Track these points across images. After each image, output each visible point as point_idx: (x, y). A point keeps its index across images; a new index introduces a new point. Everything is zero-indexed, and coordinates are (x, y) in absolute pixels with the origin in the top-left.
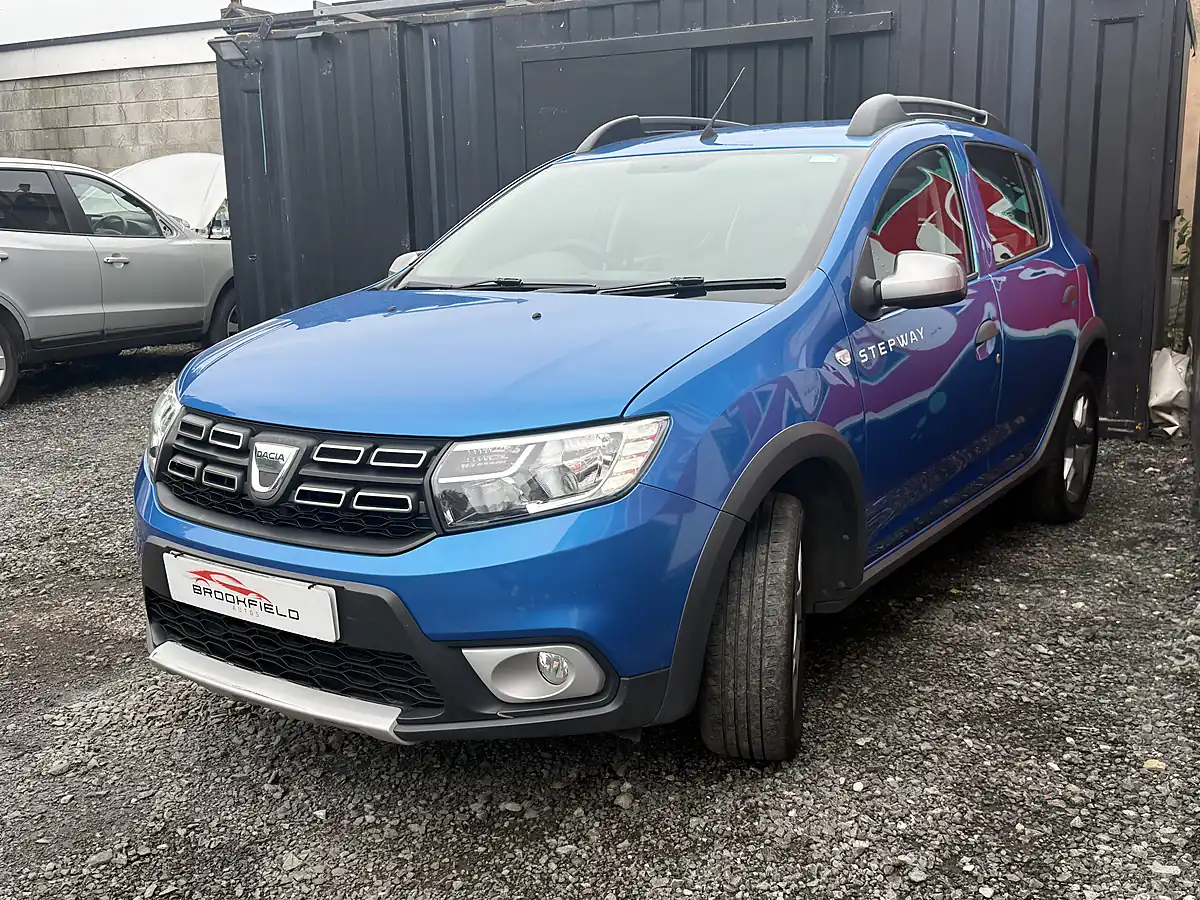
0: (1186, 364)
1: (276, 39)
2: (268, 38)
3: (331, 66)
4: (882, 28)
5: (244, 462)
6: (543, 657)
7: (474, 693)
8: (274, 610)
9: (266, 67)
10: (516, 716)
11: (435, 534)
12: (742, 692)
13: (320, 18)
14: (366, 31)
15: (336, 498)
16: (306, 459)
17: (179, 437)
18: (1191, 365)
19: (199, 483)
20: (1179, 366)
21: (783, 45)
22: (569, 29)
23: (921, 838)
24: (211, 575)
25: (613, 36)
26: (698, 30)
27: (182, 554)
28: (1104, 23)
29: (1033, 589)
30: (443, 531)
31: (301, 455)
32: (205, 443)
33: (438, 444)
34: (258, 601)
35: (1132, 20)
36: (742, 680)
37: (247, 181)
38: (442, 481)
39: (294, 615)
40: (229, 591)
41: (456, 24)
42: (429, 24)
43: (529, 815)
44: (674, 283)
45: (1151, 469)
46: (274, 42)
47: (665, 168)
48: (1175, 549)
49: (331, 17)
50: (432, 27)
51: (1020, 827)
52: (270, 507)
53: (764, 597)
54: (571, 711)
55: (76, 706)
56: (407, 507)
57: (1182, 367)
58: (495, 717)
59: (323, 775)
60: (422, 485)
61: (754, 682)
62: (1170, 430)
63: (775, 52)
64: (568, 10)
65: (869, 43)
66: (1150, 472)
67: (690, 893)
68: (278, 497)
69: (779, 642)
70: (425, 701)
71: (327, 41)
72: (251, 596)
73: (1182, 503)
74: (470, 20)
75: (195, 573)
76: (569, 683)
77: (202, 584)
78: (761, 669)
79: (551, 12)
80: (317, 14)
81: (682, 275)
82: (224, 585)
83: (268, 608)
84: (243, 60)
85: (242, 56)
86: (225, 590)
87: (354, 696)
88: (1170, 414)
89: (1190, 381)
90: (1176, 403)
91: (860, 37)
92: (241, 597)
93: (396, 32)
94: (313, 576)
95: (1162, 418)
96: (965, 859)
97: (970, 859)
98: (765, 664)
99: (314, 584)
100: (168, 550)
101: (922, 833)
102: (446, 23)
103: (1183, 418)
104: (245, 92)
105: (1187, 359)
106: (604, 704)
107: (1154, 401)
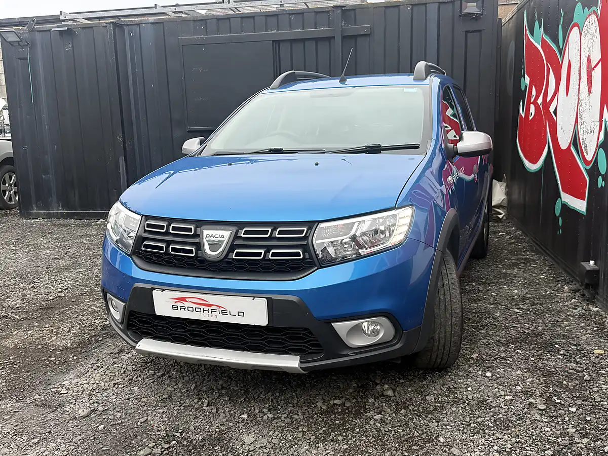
0: (505, 186)
1: (38, 31)
2: (32, 30)
3: (71, 45)
4: (366, 33)
5: (197, 240)
6: (365, 325)
7: (337, 344)
8: (228, 313)
9: (32, 46)
10: (357, 354)
11: (316, 268)
12: (442, 335)
13: (64, 21)
14: (92, 27)
15: (259, 254)
16: (236, 237)
17: (145, 231)
18: (507, 186)
19: (167, 253)
20: (502, 187)
21: (317, 40)
22: (206, 29)
23: (530, 392)
24: (187, 299)
25: (230, 33)
26: (275, 31)
27: (164, 290)
28: (467, 32)
29: (492, 286)
30: (321, 266)
31: (233, 234)
32: (167, 233)
33: (312, 225)
34: (218, 309)
35: (480, 31)
36: (443, 330)
37: (20, 107)
38: (317, 242)
39: (242, 314)
40: (198, 306)
41: (144, 25)
42: (128, 25)
43: (348, 404)
44: (367, 147)
45: (501, 233)
46: (37, 33)
47: (331, 95)
48: (536, 266)
49: (70, 20)
50: (130, 26)
51: (565, 382)
52: (218, 262)
53: (450, 290)
54: (379, 350)
55: (66, 383)
56: (300, 256)
57: (503, 187)
58: (347, 355)
59: (230, 399)
60: (307, 245)
61: (448, 329)
62: (500, 216)
63: (313, 43)
64: (206, 20)
65: (359, 39)
66: (501, 235)
67: (450, 427)
68: (223, 257)
69: (459, 310)
70: (312, 351)
71: (69, 33)
72: (213, 307)
73: (524, 247)
74: (151, 23)
75: (175, 299)
76: (381, 335)
77: (179, 304)
78: (452, 324)
79: (197, 20)
80: (62, 18)
81: (371, 144)
82: (194, 303)
83: (224, 312)
84: (18, 42)
85: (18, 40)
86: (195, 306)
87: (270, 353)
88: (499, 209)
89: (508, 194)
90: (502, 204)
91: (355, 37)
92: (206, 308)
93: (112, 28)
94: (254, 294)
95: (496, 211)
96: (554, 398)
97: (556, 397)
98: (454, 321)
99: (254, 297)
100: (154, 289)
101: (529, 390)
102: (138, 24)
103: (505, 211)
104: (19, 59)
105: (505, 184)
106: (395, 345)
107: (493, 204)
